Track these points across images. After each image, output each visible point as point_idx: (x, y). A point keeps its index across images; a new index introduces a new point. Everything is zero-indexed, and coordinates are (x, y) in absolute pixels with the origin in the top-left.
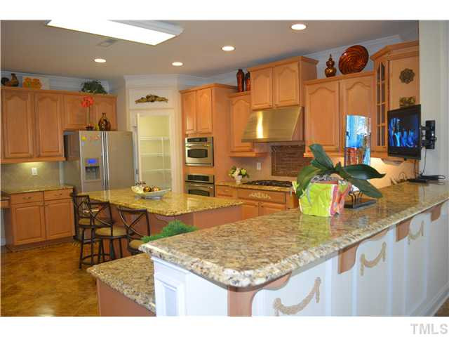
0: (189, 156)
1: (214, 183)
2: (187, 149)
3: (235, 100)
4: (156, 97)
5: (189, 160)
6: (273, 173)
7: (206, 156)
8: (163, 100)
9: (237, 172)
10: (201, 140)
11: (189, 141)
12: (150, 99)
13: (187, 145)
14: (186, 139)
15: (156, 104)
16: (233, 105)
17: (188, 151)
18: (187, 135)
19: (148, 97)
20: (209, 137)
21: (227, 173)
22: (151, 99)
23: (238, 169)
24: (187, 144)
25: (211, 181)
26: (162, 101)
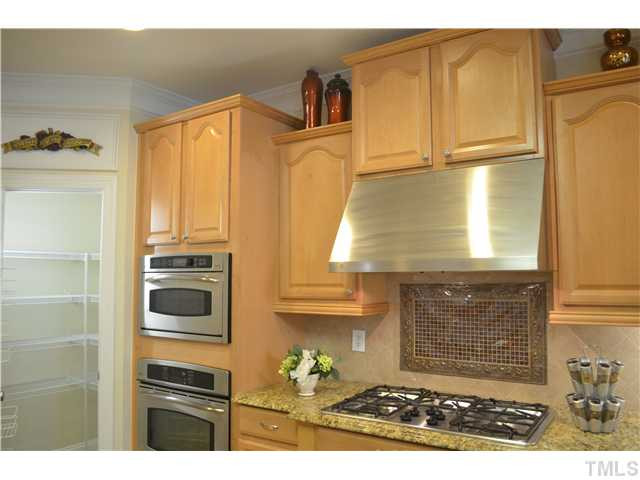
0: (153, 309)
1: (228, 398)
2: (148, 287)
3: (297, 149)
4: (65, 136)
5: (152, 320)
6: (406, 364)
7: (208, 312)
8: (85, 146)
9: (307, 364)
10: (191, 262)
11: (155, 263)
12: (47, 142)
13: (147, 276)
14: (147, 259)
15: (65, 157)
16: (290, 165)
17: (152, 293)
18: (150, 248)
19: (41, 136)
20: (218, 254)
21: (273, 363)
22: (49, 142)
23: (306, 354)
24: (151, 274)
25: (220, 388)
26: (83, 147)
